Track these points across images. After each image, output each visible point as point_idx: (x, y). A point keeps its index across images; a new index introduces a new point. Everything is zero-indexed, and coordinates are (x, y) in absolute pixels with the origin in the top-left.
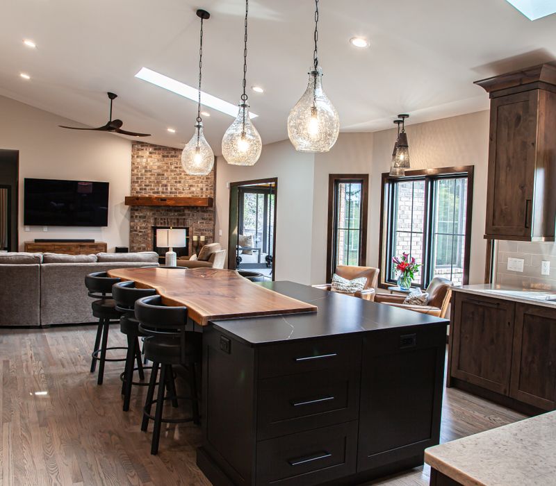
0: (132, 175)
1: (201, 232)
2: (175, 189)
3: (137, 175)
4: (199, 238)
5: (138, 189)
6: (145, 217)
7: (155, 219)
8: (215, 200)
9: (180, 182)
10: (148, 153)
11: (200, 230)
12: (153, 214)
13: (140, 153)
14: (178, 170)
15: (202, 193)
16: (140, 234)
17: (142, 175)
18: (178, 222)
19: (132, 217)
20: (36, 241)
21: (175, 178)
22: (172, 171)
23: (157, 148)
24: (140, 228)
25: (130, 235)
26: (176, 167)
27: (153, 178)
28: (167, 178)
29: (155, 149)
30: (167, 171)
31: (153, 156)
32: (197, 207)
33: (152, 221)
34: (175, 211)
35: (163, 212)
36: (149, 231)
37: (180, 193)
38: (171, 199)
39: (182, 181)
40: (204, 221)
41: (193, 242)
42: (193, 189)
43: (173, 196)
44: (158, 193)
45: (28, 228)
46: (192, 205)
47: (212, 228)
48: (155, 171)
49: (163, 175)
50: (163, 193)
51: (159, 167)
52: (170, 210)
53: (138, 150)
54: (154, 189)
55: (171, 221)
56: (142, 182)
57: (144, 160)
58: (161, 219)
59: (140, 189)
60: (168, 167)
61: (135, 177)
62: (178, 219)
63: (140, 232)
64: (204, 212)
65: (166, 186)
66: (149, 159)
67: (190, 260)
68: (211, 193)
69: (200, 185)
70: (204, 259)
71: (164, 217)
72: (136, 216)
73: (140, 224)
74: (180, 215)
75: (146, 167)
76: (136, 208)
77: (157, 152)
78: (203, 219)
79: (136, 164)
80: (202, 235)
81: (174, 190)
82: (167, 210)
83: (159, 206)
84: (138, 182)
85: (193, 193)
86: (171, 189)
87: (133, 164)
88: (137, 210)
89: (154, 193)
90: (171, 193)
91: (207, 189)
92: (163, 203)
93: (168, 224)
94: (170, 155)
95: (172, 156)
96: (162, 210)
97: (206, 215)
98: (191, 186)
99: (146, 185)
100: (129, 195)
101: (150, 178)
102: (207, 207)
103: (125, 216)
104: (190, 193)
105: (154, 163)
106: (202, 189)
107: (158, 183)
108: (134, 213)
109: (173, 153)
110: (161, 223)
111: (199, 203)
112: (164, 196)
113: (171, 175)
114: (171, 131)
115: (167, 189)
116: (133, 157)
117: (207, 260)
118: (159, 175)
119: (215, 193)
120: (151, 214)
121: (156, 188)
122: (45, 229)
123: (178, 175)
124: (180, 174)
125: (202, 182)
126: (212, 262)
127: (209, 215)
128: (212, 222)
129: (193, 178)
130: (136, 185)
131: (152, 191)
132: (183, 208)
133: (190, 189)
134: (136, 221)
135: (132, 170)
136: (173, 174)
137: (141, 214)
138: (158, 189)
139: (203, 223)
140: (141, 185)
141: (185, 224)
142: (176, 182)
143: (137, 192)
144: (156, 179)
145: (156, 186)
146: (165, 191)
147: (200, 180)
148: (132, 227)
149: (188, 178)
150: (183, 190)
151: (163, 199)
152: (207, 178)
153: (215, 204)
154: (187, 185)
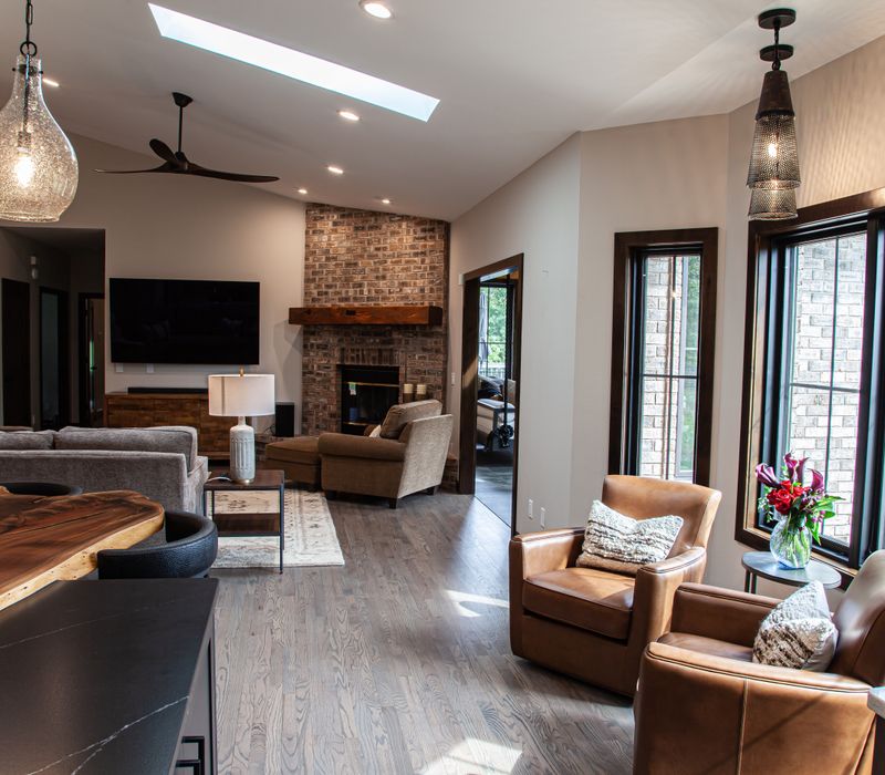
0: (307, 267)
1: (420, 375)
2: (377, 292)
3: (314, 266)
4: (415, 388)
5: (315, 292)
6: (325, 347)
7: (343, 349)
8: (447, 311)
9: (384, 277)
10: (330, 223)
11: (418, 372)
12: (339, 341)
13: (319, 226)
14: (380, 253)
15: (423, 297)
16: (318, 379)
17: (321, 266)
18: (380, 355)
19: (305, 346)
20: (131, 390)
21: (377, 270)
22: (371, 256)
23: (346, 213)
24: (319, 367)
25: (303, 381)
26: (378, 249)
27: (339, 272)
28: (363, 270)
29: (343, 216)
30: (362, 256)
31: (340, 229)
32: (414, 326)
33: (337, 354)
34: (376, 335)
35: (355, 336)
36: (333, 374)
37: (384, 299)
38: (364, 310)
39: (388, 275)
40: (427, 355)
41: (404, 395)
42: (408, 290)
43: (372, 304)
44: (347, 299)
45: (120, 368)
46: (400, 322)
47: (440, 368)
48: (342, 258)
49: (356, 264)
50: (355, 299)
51: (349, 250)
52: (367, 334)
53: (315, 219)
54: (340, 293)
55: (369, 355)
56: (321, 279)
57: (325, 238)
58: (353, 350)
59: (319, 294)
60: (364, 250)
61: (311, 271)
62: (380, 351)
63: (318, 374)
64: (426, 335)
65: (360, 285)
66: (332, 236)
67: (371, 436)
68: (439, 298)
69: (420, 282)
70: (390, 434)
71: (357, 347)
72: (312, 345)
73: (318, 360)
74: (384, 343)
75: (328, 251)
76: (313, 329)
77: (346, 220)
78: (424, 350)
79: (312, 245)
80: (422, 381)
81: (373, 294)
82: (363, 334)
84: (314, 280)
85: (406, 297)
86: (369, 291)
87: (307, 246)
88: (313, 334)
89: (341, 300)
90: (369, 299)
91: (432, 290)
92: (350, 320)
93: (363, 360)
94: (367, 226)
95: (371, 228)
96: (354, 333)
97: (430, 343)
98: (404, 284)
99: (328, 286)
100: (299, 304)
101: (334, 272)
102: (425, 326)
103: (294, 345)
104: (402, 298)
105: (341, 242)
106: (422, 290)
107: (347, 280)
108: (308, 340)
109: (372, 221)
110: (352, 358)
111: (413, 318)
112: (356, 305)
113: (369, 264)
114: (336, 170)
115: (361, 292)
116: (307, 233)
117: (396, 438)
118: (348, 265)
119: (446, 297)
120: (336, 341)
121: (344, 291)
122: (150, 369)
123: (380, 263)
124: (386, 262)
125: (422, 276)
126: (406, 441)
127: (436, 343)
128: (441, 357)
129: (407, 269)
130: (312, 285)
131: (337, 297)
132: (389, 328)
133: (401, 290)
134: (312, 354)
135: (307, 259)
136: (372, 261)
137: (320, 342)
138: (347, 292)
139: (425, 358)
140: (319, 286)
141: (391, 361)
142: (377, 278)
143: (314, 300)
144: (344, 273)
145: (343, 286)
146: (358, 295)
147: (420, 272)
148: (305, 366)
149: (397, 268)
150: (390, 293)
151: (351, 312)
152: (431, 268)
153: (447, 319)
154: (396, 282)
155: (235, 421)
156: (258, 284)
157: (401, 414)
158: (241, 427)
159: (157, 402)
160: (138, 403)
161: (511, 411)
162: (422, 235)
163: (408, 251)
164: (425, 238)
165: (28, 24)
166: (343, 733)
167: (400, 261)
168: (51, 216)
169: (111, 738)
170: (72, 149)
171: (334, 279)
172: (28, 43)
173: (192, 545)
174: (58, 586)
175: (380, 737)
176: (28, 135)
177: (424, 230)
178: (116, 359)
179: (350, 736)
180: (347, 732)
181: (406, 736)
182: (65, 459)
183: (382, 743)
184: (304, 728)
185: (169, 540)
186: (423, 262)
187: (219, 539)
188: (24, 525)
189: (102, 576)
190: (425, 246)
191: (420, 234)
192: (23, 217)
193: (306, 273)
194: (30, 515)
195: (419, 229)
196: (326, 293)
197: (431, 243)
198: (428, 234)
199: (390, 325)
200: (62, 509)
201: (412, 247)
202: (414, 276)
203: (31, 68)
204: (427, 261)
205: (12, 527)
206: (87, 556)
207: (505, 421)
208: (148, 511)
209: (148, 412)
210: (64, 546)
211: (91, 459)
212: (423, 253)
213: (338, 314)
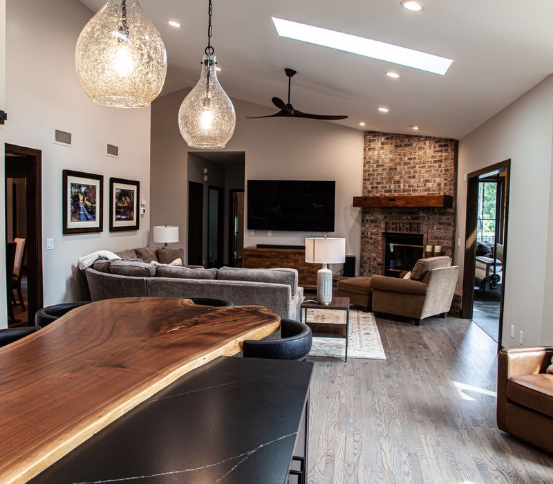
0: (364, 171)
1: (437, 240)
2: (409, 186)
3: (369, 171)
4: (433, 248)
5: (370, 187)
6: (375, 221)
7: (387, 223)
8: (456, 198)
9: (414, 177)
10: (380, 143)
11: (436, 238)
12: (384, 217)
13: (372, 145)
14: (412, 162)
15: (440, 189)
16: (371, 241)
17: (373, 171)
18: (411, 227)
19: (363, 221)
20: (259, 246)
21: (409, 172)
22: (405, 164)
23: (389, 136)
24: (371, 233)
25: (362, 242)
26: (410, 159)
27: (385, 174)
28: (400, 173)
29: (387, 139)
30: (400, 164)
31: (385, 147)
32: (433, 208)
33: (383, 226)
34: (409, 213)
35: (395, 215)
36: (380, 238)
37: (413, 190)
38: (401, 198)
39: (417, 175)
40: (442, 227)
41: (426, 253)
42: (429, 185)
43: (406, 194)
44: (390, 191)
45: (252, 233)
46: (424, 205)
47: (450, 235)
48: (388, 165)
49: (396, 169)
50: (395, 191)
51: (392, 160)
52: (403, 213)
53: (370, 141)
54: (386, 187)
55: (403, 227)
56: (373, 179)
57: (376, 153)
58: (393, 224)
59: (372, 188)
60: (401, 159)
61: (367, 174)
62: (411, 223)
63: (371, 238)
64: (441, 214)
65: (399, 182)
66: (381, 151)
67: (404, 278)
68: (450, 190)
69: (438, 180)
70: (417, 277)
71: (396, 221)
72: (367, 220)
73: (371, 229)
74: (414, 219)
75: (378, 161)
76: (367, 210)
77: (389, 141)
78: (440, 223)
79: (368, 158)
80: (439, 244)
81: (407, 188)
82: (400, 213)
83: (391, 208)
84: (369, 179)
85: (429, 189)
86: (404, 186)
87: (365, 158)
88: (368, 213)
89: (386, 192)
90: (404, 191)
91: (445, 185)
92: (391, 204)
93: (400, 230)
94: (403, 144)
95: (406, 145)
96: (394, 212)
97: (444, 219)
98: (427, 181)
99: (377, 183)
100: (360, 194)
101: (382, 174)
102: (441, 208)
103: (356, 220)
104: (426, 190)
105: (386, 155)
106: (439, 185)
107: (390, 179)
108: (365, 217)
109: (406, 141)
110: (393, 229)
111: (433, 203)
112: (396, 194)
113: (404, 168)
114: (384, 110)
115: (399, 187)
116: (365, 150)
117: (421, 280)
118: (391, 169)
119: (456, 189)
120: (382, 217)
121: (388, 186)
122: (270, 234)
123: (412, 168)
124: (415, 167)
125: (439, 176)
126: (428, 283)
127: (448, 219)
128: (452, 228)
129: (429, 171)
130: (368, 183)
131: (384, 190)
132: (416, 209)
133: (425, 185)
134: (367, 225)
135: (364, 166)
136: (406, 167)
137: (372, 218)
138: (390, 186)
139: (440, 229)
140: (372, 183)
141: (418, 231)
142: (410, 177)
143: (369, 192)
144: (388, 174)
145: (388, 183)
146: (397, 189)
147: (438, 173)
148: (363, 233)
149: (423, 171)
150: (418, 187)
151: (393, 199)
152: (445, 170)
153: (456, 204)
154: (422, 180)
155: (320, 266)
156: (334, 182)
157: (424, 265)
158: (324, 270)
159: (273, 253)
160: (262, 253)
161: (499, 264)
162: (439, 149)
163: (430, 160)
164: (441, 151)
165: (209, 37)
166: (383, 466)
167: (425, 166)
168: (221, 145)
169: (253, 451)
170: (232, 105)
171: (382, 179)
172: (209, 47)
173: (297, 341)
174: (221, 359)
175: (406, 472)
176: (208, 99)
177: (441, 146)
178: (250, 228)
179: (387, 468)
180: (385, 465)
181: (424, 474)
182: (222, 285)
183: (408, 476)
184: (358, 460)
185: (283, 336)
186: (440, 166)
187: (313, 338)
188: (202, 322)
189: (245, 355)
190: (441, 156)
191: (438, 149)
192: (206, 146)
193: (364, 175)
194: (205, 317)
195: (437, 145)
196: (377, 187)
197: (445, 154)
198: (443, 148)
199: (418, 208)
200: (223, 315)
201: (433, 157)
202: (434, 176)
203: (211, 61)
204: (443, 166)
205: (196, 323)
206: (237, 343)
207: (494, 272)
208: (271, 319)
209: (268, 259)
210: (226, 336)
211: (237, 286)
212: (440, 161)
213: (384, 201)
